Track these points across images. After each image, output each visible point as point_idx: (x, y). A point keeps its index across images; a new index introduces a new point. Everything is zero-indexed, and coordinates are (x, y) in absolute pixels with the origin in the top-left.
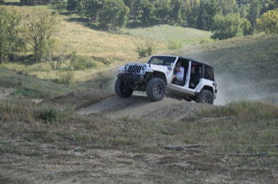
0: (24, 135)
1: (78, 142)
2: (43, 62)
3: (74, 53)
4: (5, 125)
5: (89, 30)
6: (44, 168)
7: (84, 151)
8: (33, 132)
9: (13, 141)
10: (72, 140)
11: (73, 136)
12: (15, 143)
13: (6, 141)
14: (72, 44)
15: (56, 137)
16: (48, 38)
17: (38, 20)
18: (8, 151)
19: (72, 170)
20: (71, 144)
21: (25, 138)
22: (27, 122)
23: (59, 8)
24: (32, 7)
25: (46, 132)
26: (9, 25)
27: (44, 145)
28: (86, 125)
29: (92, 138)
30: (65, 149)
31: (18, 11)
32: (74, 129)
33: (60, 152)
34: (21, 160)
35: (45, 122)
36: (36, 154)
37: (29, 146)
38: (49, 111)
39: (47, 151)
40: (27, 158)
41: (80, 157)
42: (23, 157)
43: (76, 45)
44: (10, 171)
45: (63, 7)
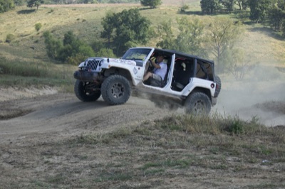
0: (209, 147)
1: (264, 155)
2: (227, 73)
3: (258, 63)
4: (190, 137)
5: (273, 40)
6: (230, 181)
7: (271, 164)
8: (218, 145)
9: (198, 154)
10: (258, 153)
11: (259, 149)
12: (200, 155)
13: (191, 154)
14: (256, 54)
15: (242, 150)
16: (231, 48)
17: (221, 30)
18: (193, 164)
19: (258, 184)
20: (257, 157)
21: (211, 151)
22: (212, 134)
23: (241, 17)
24: (214, 17)
25: (231, 145)
26: (191, 35)
27: (230, 158)
28: (272, 137)
29: (278, 151)
30: (252, 162)
31: (200, 20)
32: (260, 141)
33: (246, 166)
34: (207, 173)
35: (231, 135)
36: (221, 168)
37: (214, 159)
38: (234, 123)
39: (233, 164)
40: (213, 171)
41: (267, 170)
42: (208, 170)
43: (260, 55)
44: (195, 184)
45: (246, 17)
